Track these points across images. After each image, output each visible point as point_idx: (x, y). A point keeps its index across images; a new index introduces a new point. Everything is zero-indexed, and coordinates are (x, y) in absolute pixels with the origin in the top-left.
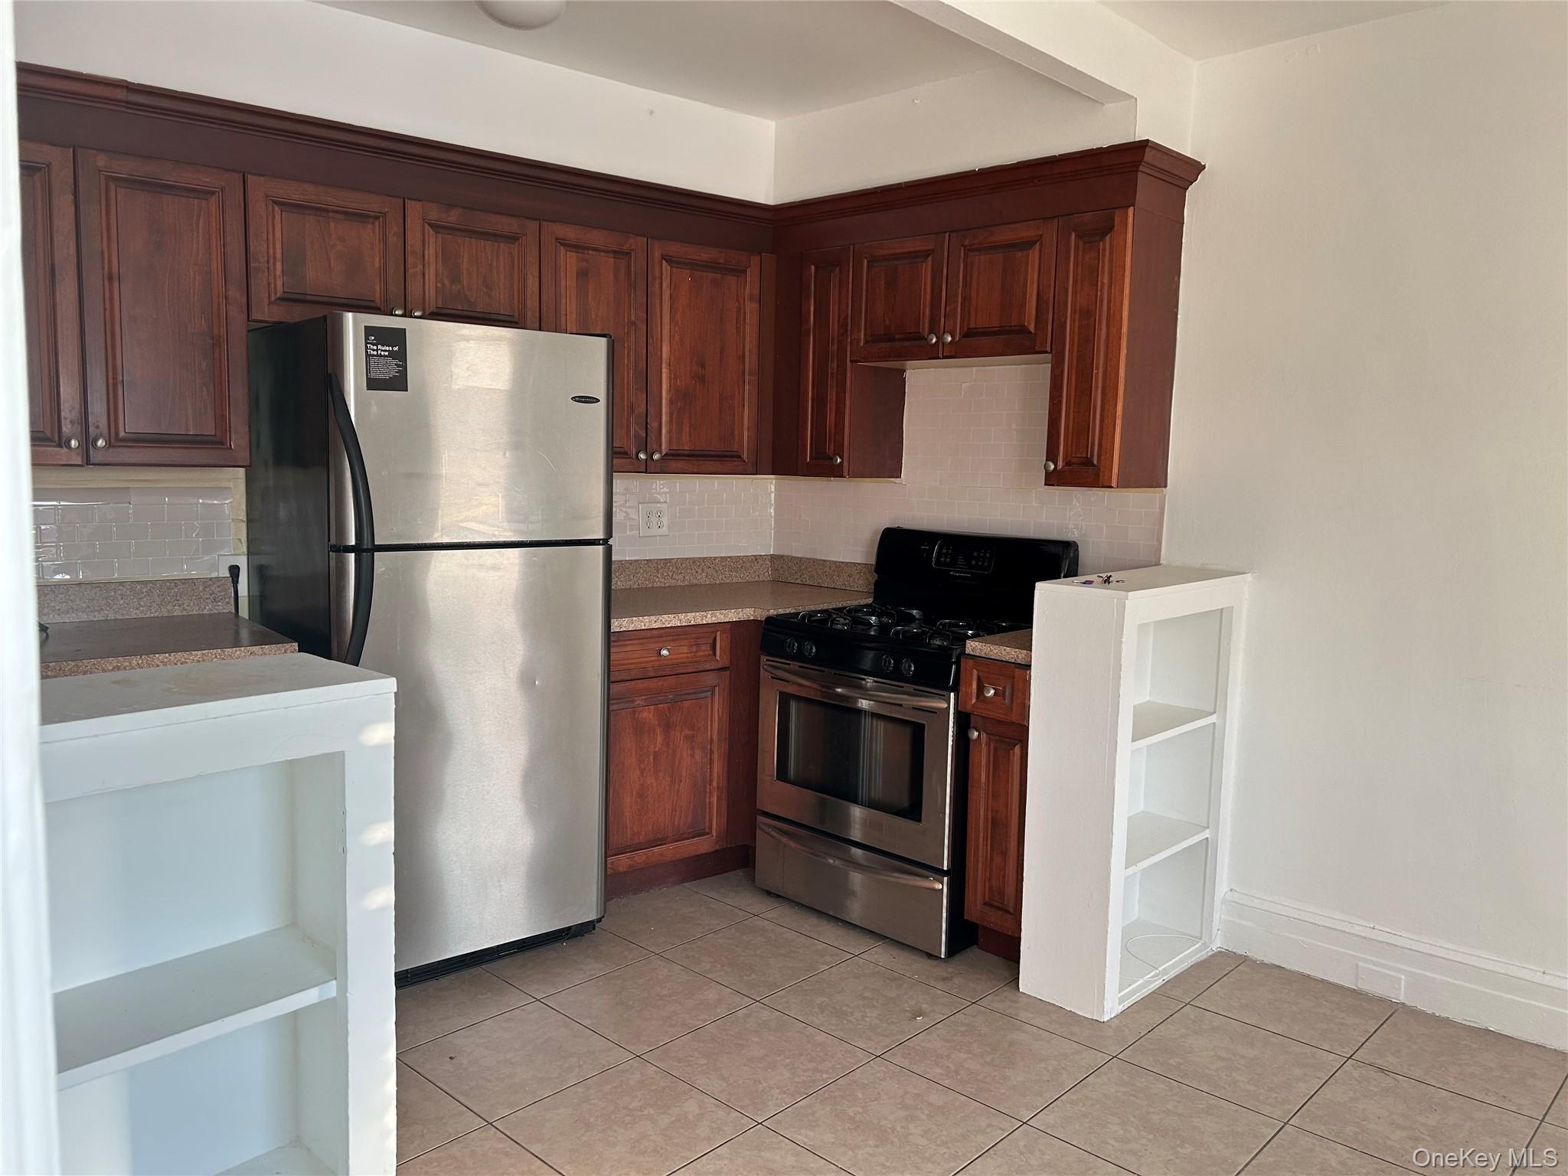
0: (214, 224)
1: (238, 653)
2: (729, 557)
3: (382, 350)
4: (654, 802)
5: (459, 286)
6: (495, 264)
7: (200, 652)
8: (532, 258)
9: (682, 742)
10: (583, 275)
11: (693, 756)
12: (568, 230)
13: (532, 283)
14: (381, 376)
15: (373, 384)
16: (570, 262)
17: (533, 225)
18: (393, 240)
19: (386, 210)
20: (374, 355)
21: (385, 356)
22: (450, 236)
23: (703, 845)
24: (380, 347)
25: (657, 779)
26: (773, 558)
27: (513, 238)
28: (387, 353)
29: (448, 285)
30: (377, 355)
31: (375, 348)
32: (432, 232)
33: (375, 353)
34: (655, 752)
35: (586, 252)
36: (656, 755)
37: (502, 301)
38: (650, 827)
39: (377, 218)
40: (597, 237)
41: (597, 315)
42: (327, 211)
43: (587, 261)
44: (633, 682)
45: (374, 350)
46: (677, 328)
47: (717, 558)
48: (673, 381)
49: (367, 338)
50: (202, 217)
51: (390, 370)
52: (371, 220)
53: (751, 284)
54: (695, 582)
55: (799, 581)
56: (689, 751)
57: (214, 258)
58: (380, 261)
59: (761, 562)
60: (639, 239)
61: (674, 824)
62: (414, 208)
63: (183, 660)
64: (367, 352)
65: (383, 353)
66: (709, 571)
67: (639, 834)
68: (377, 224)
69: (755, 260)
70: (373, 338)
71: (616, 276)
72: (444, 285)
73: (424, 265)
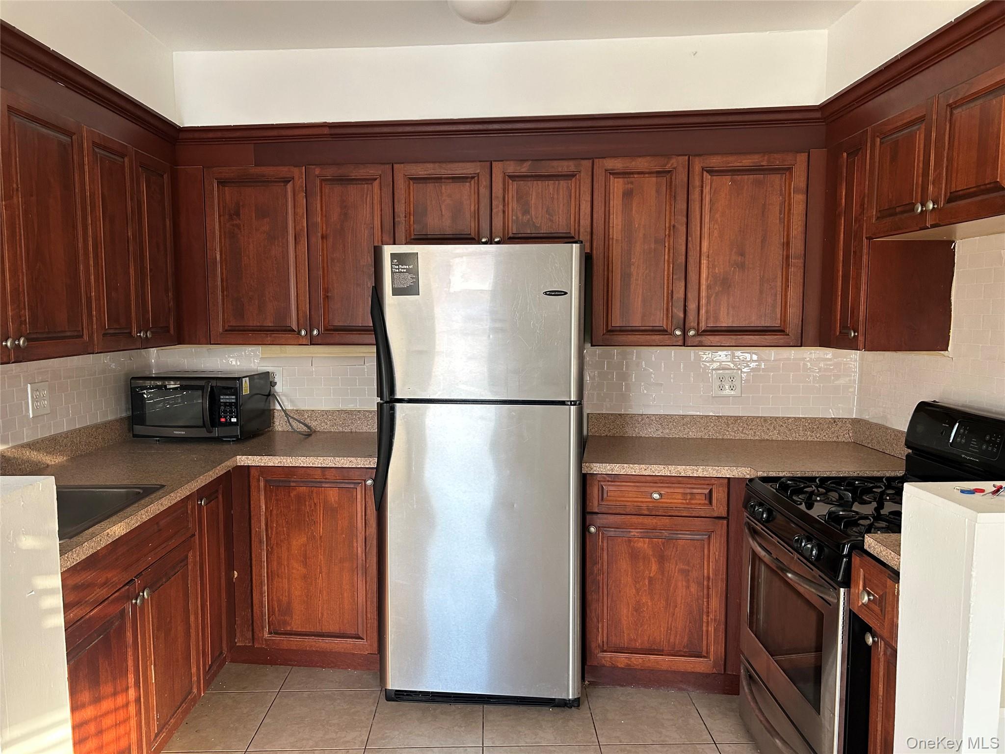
0: (376, 198)
1: (343, 460)
2: (804, 418)
3: (402, 269)
4: (649, 617)
5: (528, 217)
6: (556, 196)
7: (322, 458)
8: (586, 189)
9: (676, 574)
10: (628, 195)
11: (688, 587)
12: (616, 162)
13: (585, 207)
14: (402, 286)
15: (396, 292)
16: (618, 186)
17: (587, 164)
18: (484, 191)
19: (478, 171)
20: (397, 272)
21: (404, 272)
22: (522, 182)
23: (700, 665)
24: (400, 266)
25: (652, 599)
26: (856, 422)
27: (570, 176)
28: (405, 270)
29: (520, 215)
30: (399, 272)
31: (397, 267)
32: (510, 181)
33: (398, 271)
34: (649, 577)
35: (632, 176)
36: (651, 580)
37: (561, 223)
38: (646, 638)
39: (473, 178)
40: (641, 164)
41: (639, 224)
42: (441, 178)
43: (632, 183)
44: (629, 517)
45: (396, 269)
46: (716, 226)
47: (790, 418)
48: (711, 270)
49: (392, 261)
50: (369, 196)
51: (408, 282)
52: (469, 180)
53: (799, 178)
54: (767, 437)
55: (870, 446)
56: (684, 583)
57: (376, 219)
58: (475, 206)
59: (840, 424)
60: (680, 158)
61: (669, 640)
62: (497, 167)
63: (313, 462)
64: (392, 270)
65: (402, 270)
66: (782, 429)
67: (636, 641)
68: (472, 182)
69: (802, 158)
70: (396, 261)
71: (657, 191)
72: (517, 218)
73: (504, 206)
